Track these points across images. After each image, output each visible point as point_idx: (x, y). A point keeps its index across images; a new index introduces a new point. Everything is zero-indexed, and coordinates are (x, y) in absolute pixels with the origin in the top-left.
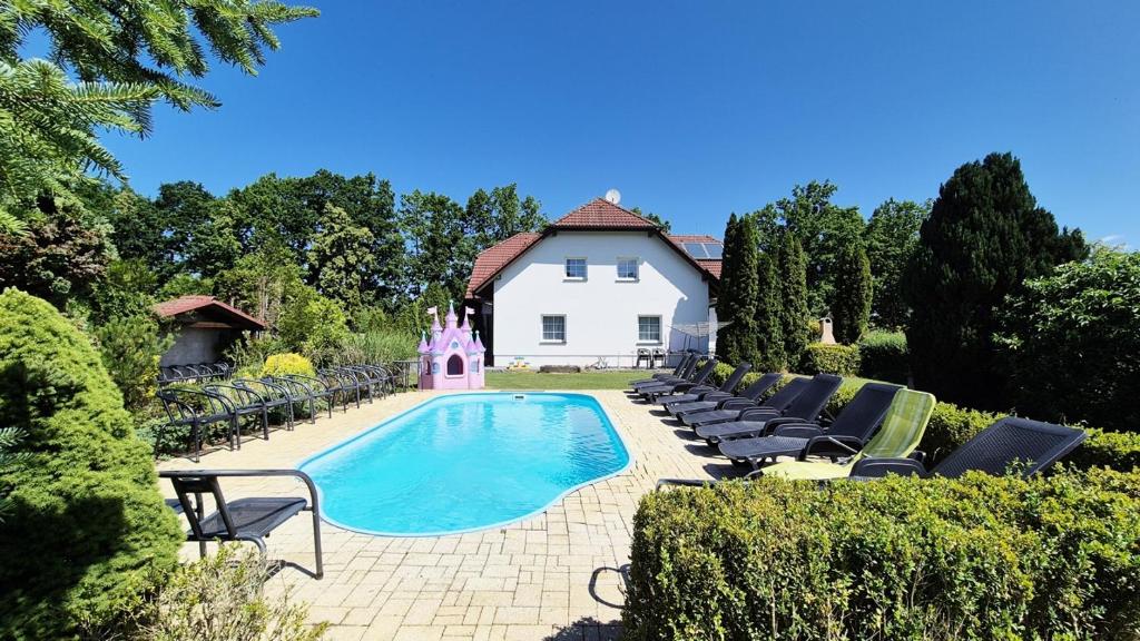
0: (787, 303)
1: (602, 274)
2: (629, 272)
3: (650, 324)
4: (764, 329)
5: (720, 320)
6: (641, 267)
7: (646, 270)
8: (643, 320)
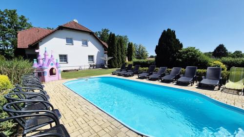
0: (122, 53)
1: (78, 43)
2: (85, 43)
3: (91, 58)
4: (118, 59)
5: (108, 56)
6: (88, 43)
7: (89, 43)
8: (89, 56)
